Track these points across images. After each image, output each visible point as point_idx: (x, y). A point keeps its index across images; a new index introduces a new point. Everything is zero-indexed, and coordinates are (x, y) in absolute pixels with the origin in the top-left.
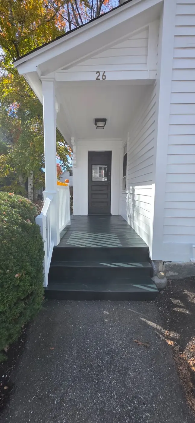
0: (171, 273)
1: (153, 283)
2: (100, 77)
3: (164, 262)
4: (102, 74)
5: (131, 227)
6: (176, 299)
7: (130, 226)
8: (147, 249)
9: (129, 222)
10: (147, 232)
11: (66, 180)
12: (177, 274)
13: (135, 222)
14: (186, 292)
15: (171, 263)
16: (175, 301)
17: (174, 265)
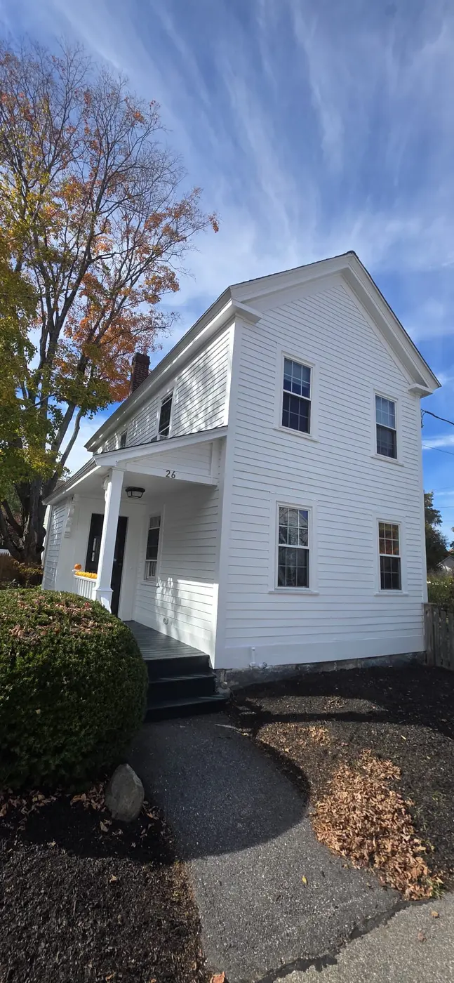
0: (233, 683)
1: (218, 693)
2: (170, 476)
3: (225, 670)
4: (171, 473)
5: (168, 638)
6: (242, 706)
7: (167, 636)
8: (208, 657)
9: (164, 631)
10: (207, 639)
11: (76, 565)
12: (237, 683)
13: (180, 628)
14: (248, 699)
15: (232, 671)
16: (241, 708)
17: (236, 673)
